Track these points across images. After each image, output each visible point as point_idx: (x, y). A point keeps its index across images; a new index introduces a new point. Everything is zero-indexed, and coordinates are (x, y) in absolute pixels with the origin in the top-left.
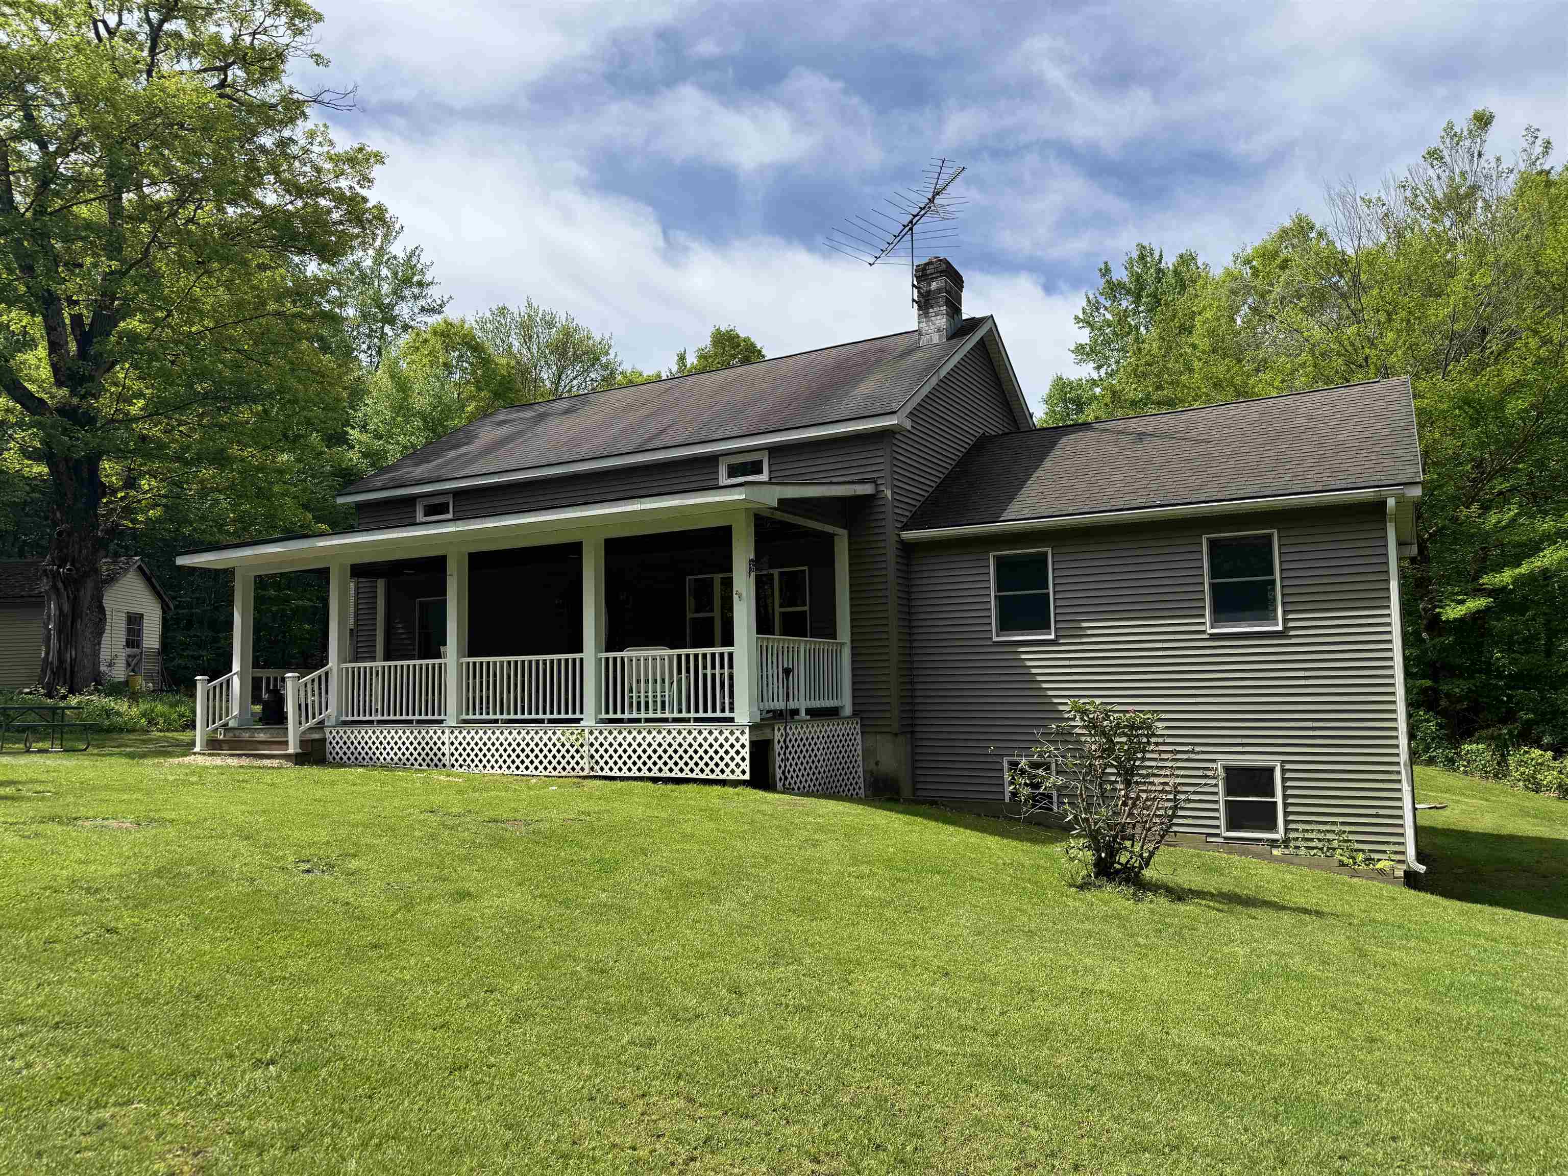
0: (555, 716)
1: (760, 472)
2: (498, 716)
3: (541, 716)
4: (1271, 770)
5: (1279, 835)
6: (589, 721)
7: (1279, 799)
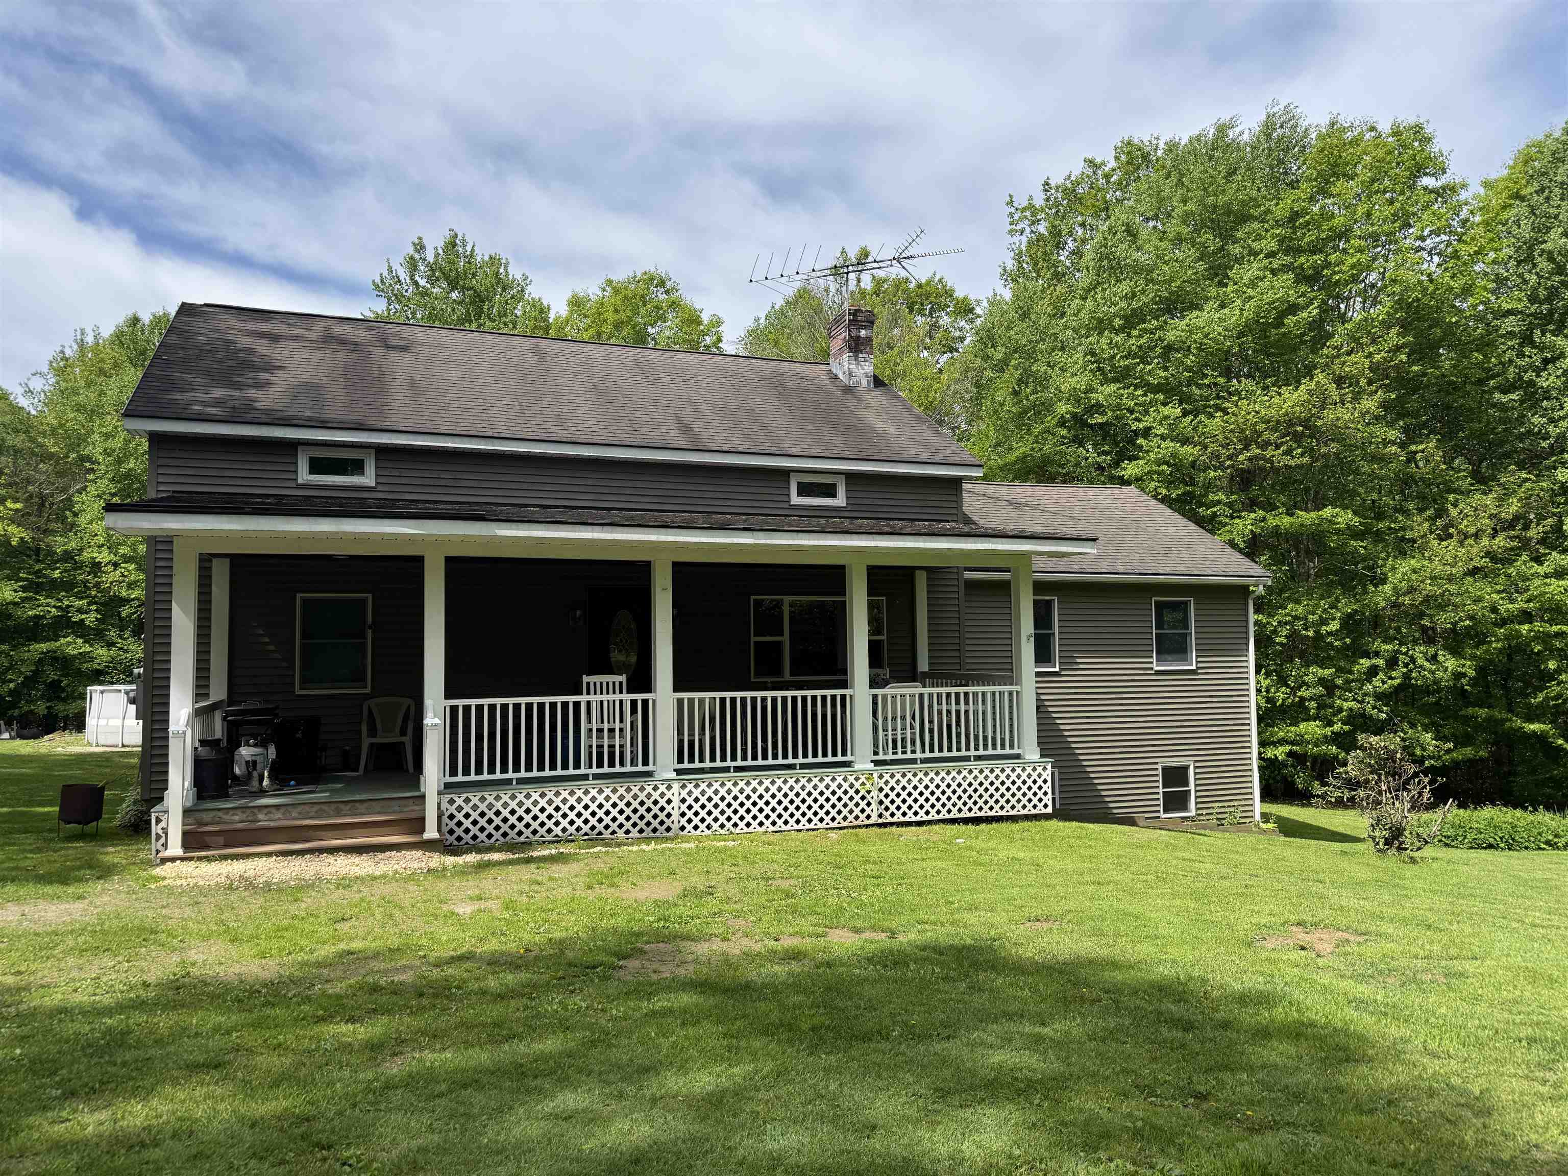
0: (810, 760)
1: (834, 495)
2: (729, 763)
3: (790, 761)
4: (1186, 768)
5: (1193, 813)
6: (863, 763)
7: (1192, 787)
